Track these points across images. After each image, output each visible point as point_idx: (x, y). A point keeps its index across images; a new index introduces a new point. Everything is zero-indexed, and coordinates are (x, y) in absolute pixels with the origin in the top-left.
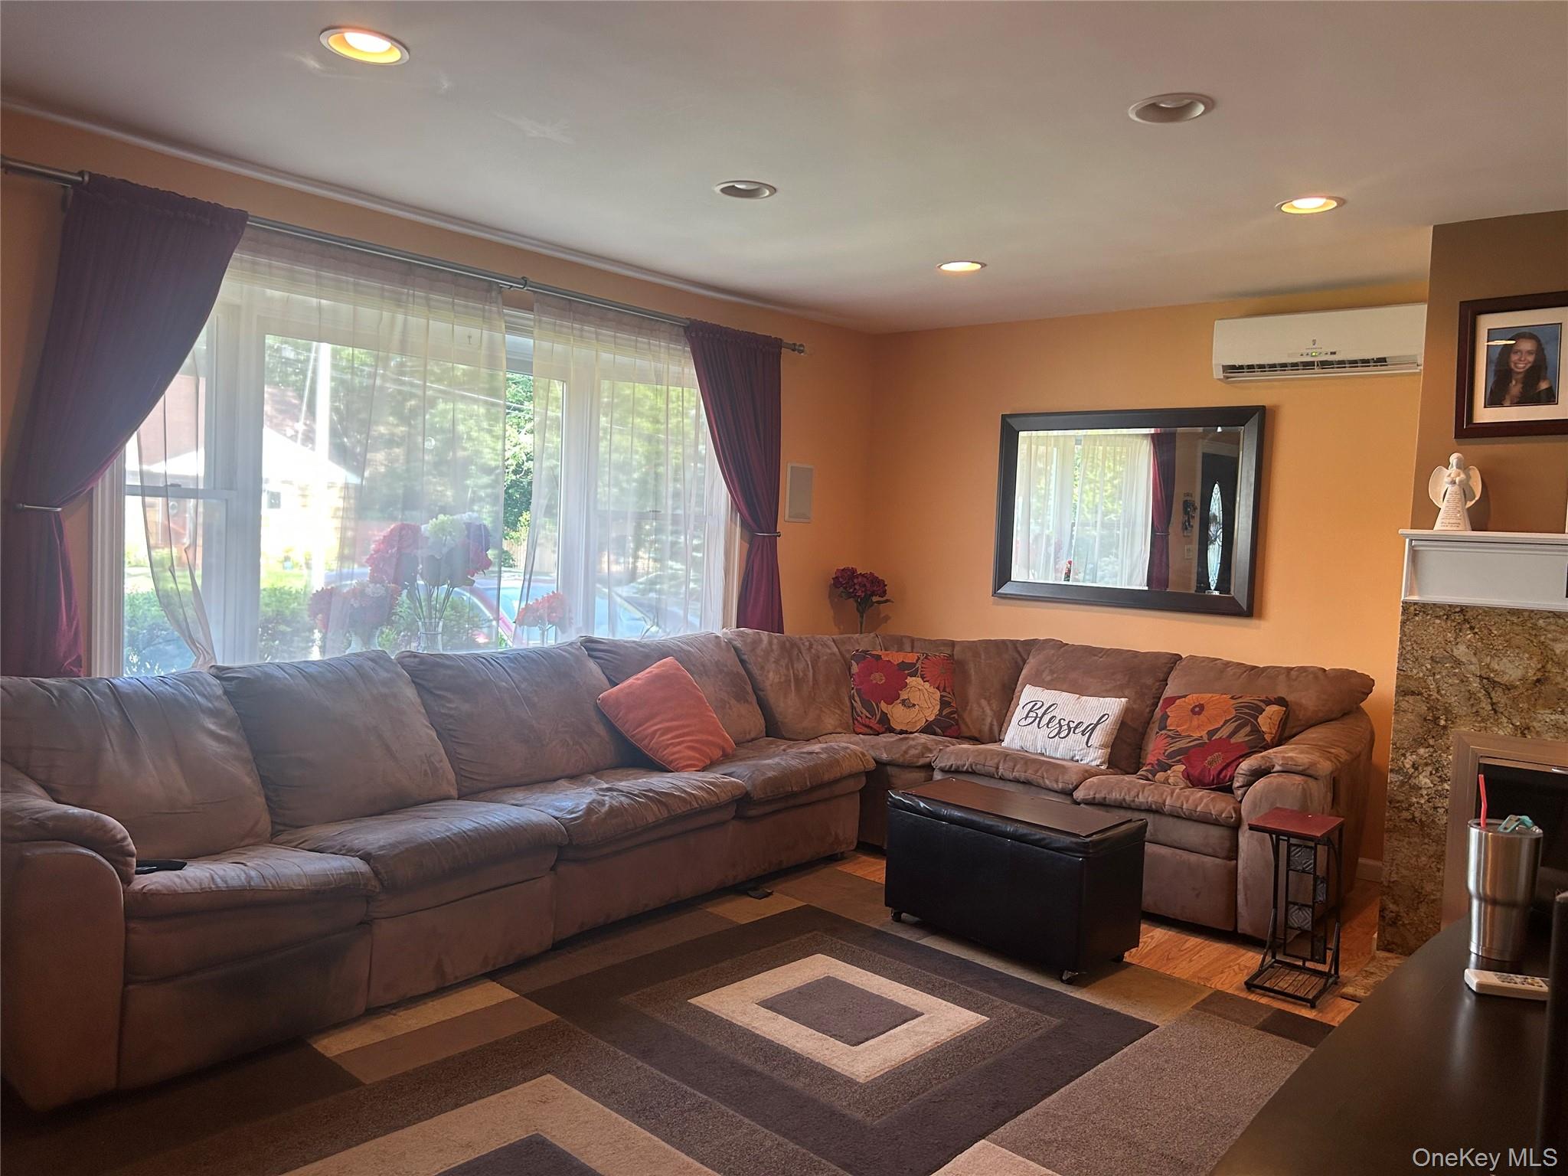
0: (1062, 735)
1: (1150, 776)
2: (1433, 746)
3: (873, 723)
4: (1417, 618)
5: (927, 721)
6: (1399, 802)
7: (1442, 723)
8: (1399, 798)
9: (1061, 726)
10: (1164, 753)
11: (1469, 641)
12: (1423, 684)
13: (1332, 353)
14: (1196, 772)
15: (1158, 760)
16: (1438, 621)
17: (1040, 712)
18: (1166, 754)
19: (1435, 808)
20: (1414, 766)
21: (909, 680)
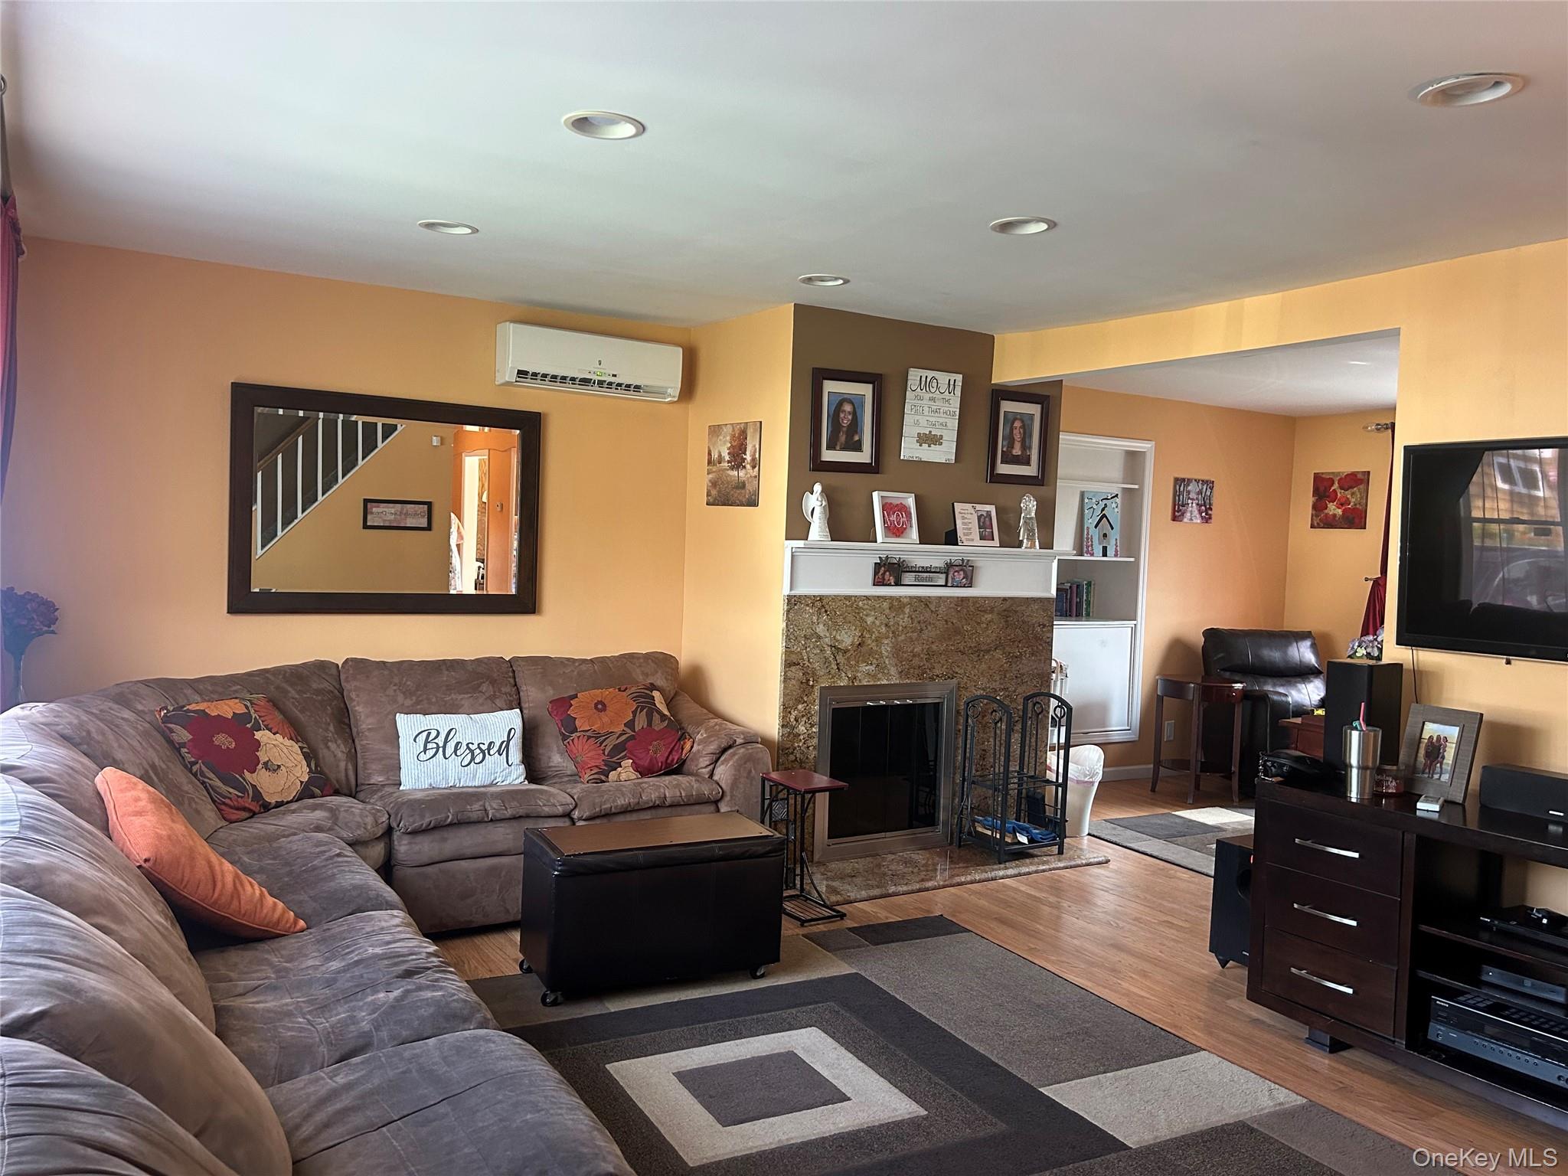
0: (478, 760)
1: (603, 778)
2: (806, 702)
3: (248, 802)
4: (796, 607)
5: (302, 782)
6: (787, 749)
7: (811, 683)
8: (787, 746)
9: (472, 752)
10: (604, 753)
11: (825, 620)
12: (800, 656)
13: (614, 376)
14: (645, 763)
15: (603, 760)
16: (808, 608)
17: (440, 741)
18: (606, 753)
19: (808, 747)
20: (796, 720)
21: (258, 735)
